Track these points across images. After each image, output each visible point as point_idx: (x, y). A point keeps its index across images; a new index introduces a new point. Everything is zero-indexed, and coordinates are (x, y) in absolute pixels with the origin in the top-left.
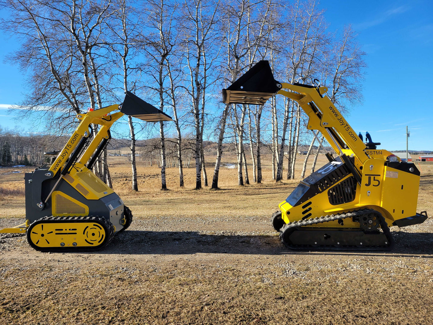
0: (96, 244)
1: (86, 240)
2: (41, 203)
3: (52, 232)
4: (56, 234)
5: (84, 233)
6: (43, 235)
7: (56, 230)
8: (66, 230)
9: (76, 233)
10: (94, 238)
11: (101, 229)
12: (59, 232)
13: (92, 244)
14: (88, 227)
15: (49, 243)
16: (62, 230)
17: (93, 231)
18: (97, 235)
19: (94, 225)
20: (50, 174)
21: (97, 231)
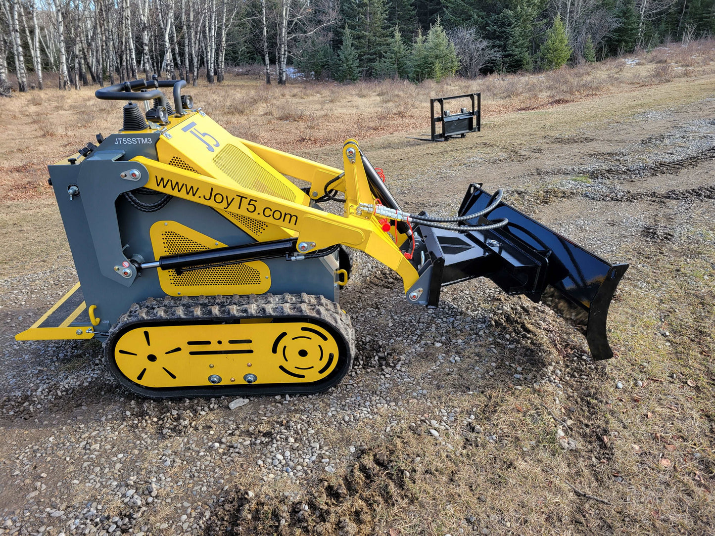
0: (312, 376)
1: (281, 368)
2: (126, 264)
3: (178, 349)
4: (191, 353)
5: (274, 350)
6: (152, 358)
7: (190, 343)
8: (220, 342)
9: (251, 351)
10: (304, 362)
11: (325, 339)
12: (200, 349)
13: (303, 376)
14: (284, 334)
15: (174, 377)
16: (209, 343)
17: (303, 344)
18: (313, 353)
19: (303, 329)
20: (137, 172)
21: (312, 343)
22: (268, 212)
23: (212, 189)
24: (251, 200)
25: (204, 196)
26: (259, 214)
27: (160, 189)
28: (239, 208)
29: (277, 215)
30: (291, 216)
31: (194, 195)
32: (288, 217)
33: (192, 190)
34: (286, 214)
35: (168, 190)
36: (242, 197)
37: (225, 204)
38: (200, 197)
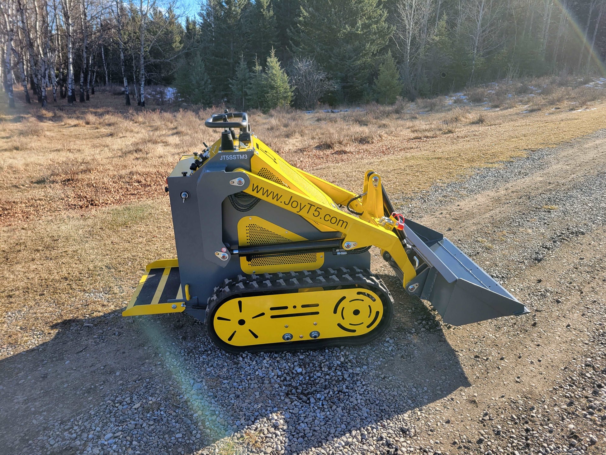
22: (327, 218)
23: (292, 197)
24: (318, 208)
25: (285, 202)
26: (321, 218)
27: (254, 194)
28: (308, 213)
29: (334, 220)
30: (343, 222)
31: (277, 200)
32: (341, 222)
33: (277, 197)
34: (340, 220)
35: (259, 195)
36: (311, 205)
37: (298, 209)
38: (281, 202)
